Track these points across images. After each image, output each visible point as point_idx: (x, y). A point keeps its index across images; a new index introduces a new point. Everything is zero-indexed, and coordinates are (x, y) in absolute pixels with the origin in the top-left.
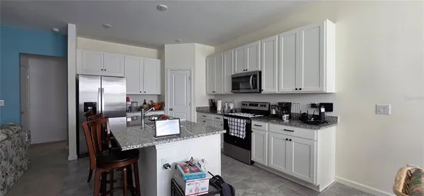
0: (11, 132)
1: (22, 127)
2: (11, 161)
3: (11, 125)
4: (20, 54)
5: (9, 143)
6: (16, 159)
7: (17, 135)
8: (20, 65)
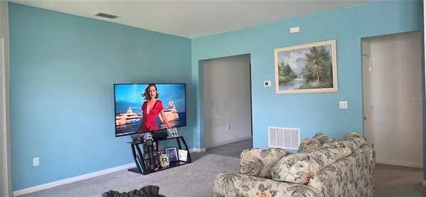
0: (355, 145)
1: (365, 139)
2: (356, 185)
3: (354, 136)
4: (362, 39)
5: (353, 160)
6: (361, 183)
7: (361, 150)
8: (362, 54)
